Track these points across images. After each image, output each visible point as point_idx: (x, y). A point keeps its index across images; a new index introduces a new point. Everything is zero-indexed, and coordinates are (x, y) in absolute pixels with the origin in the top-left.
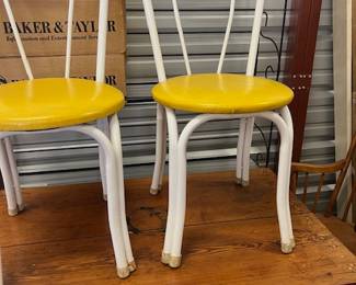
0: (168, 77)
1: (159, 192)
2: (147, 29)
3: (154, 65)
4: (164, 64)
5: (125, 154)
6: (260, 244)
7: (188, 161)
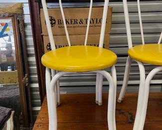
1: (122, 101)
4: (132, 38)
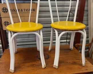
0: (54, 22)
2: (50, 11)
3: (51, 19)
5: (44, 41)
6: (70, 62)
7: (60, 42)
